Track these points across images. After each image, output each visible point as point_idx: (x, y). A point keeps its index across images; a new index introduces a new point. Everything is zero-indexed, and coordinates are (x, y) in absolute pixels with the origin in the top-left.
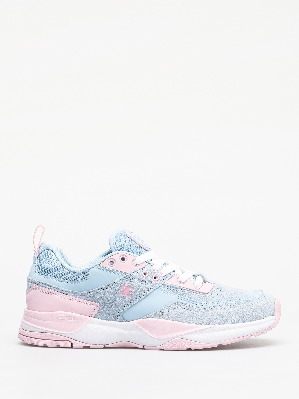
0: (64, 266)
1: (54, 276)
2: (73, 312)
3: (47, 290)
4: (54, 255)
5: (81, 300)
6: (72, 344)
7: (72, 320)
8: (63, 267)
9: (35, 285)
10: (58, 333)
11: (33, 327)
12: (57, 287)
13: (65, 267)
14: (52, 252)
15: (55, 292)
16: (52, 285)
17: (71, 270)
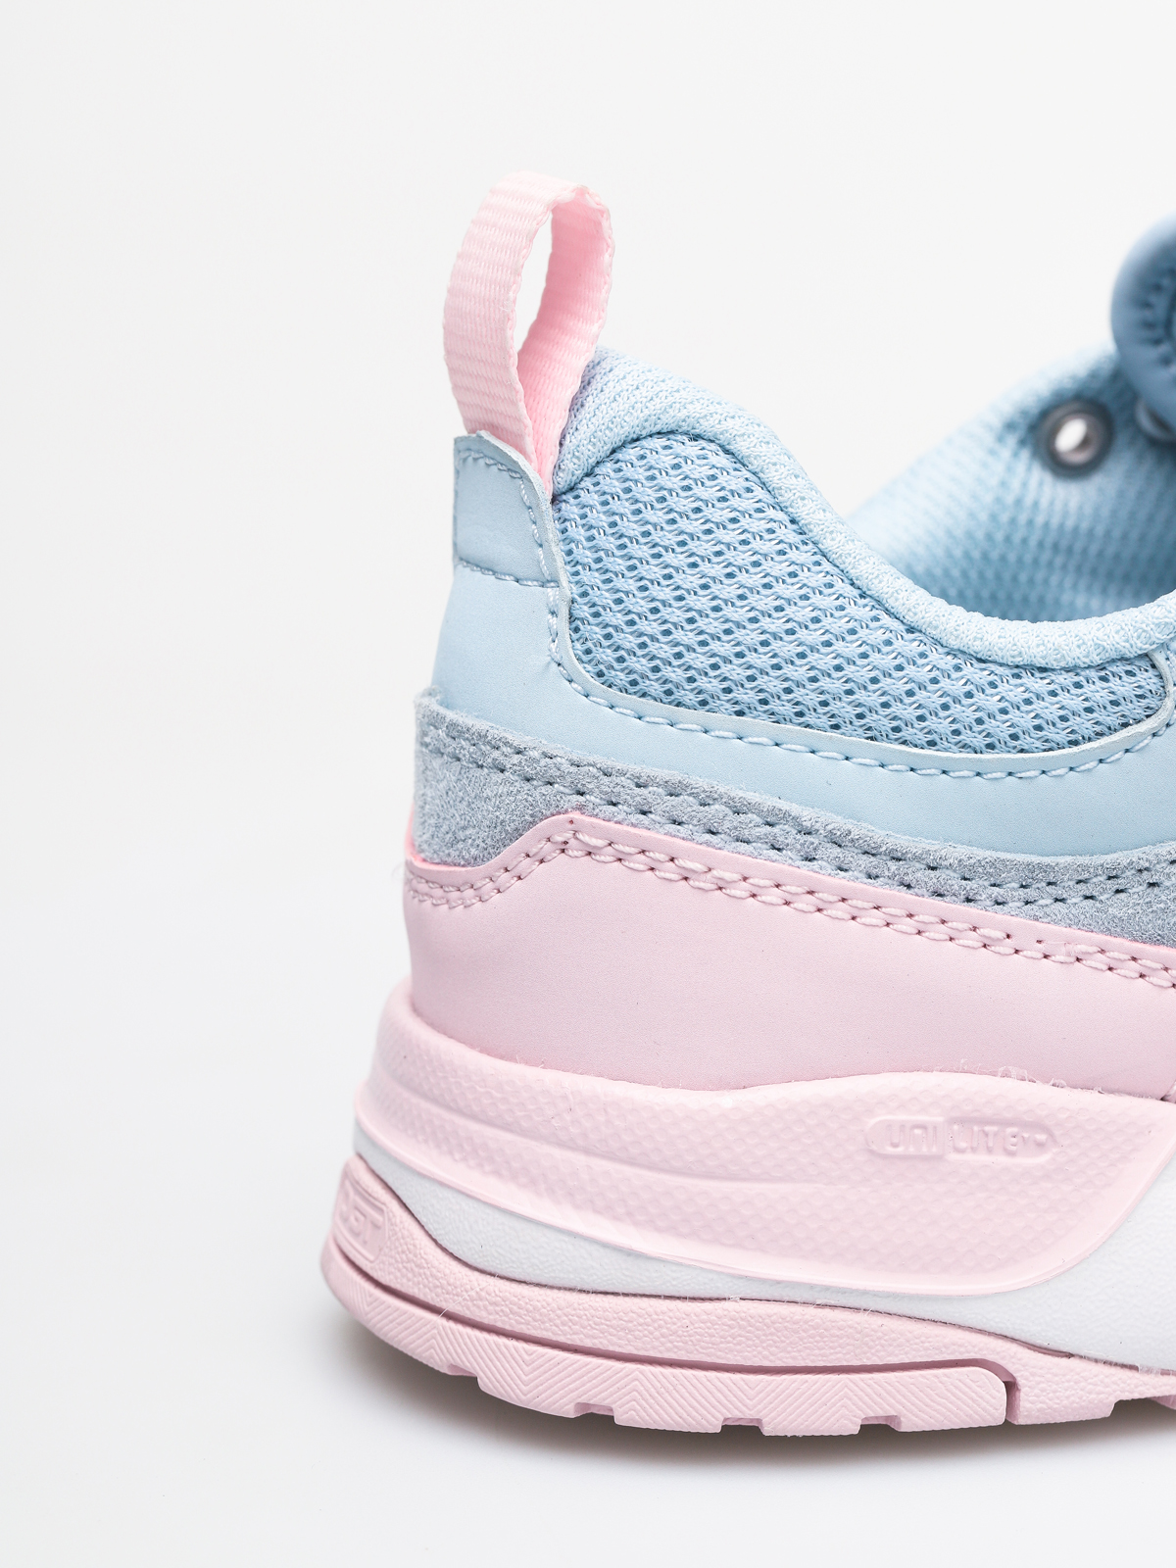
0: (891, 603)
1: (788, 710)
2: (1014, 1071)
3: (729, 859)
4: (759, 493)
5: (1086, 941)
6: (1011, 1387)
7: (1012, 1154)
8: (886, 620)
9: (581, 808)
10: (876, 1294)
11: (605, 1245)
12: (839, 823)
13: (901, 611)
14: (723, 460)
15: (822, 874)
16: (784, 805)
17: (977, 647)
